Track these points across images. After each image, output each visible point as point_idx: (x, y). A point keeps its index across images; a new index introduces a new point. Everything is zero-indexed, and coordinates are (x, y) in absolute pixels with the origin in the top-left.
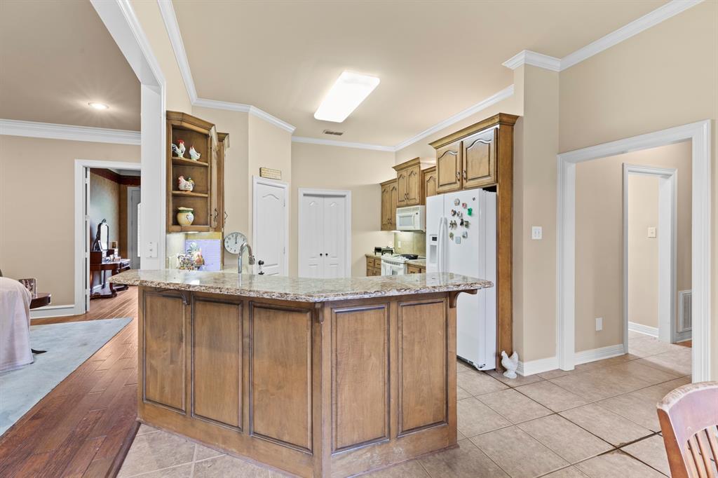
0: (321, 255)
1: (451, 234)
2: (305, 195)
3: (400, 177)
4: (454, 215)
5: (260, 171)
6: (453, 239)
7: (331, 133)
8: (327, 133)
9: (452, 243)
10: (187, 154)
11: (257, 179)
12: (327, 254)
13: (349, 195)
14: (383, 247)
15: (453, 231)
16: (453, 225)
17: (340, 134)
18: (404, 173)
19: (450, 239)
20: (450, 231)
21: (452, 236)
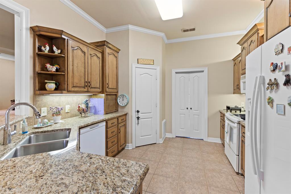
0: (187, 108)
1: (270, 98)
2: (176, 73)
3: (243, 49)
4: (274, 70)
5: (138, 61)
6: (272, 107)
7: (187, 31)
8: (185, 31)
9: (271, 112)
10: (51, 50)
11: (135, 65)
12: (191, 109)
13: (206, 70)
14: (232, 106)
15: (273, 95)
16: (274, 85)
17: (194, 29)
18: (245, 45)
19: (269, 107)
20: (268, 94)
21: (271, 101)
